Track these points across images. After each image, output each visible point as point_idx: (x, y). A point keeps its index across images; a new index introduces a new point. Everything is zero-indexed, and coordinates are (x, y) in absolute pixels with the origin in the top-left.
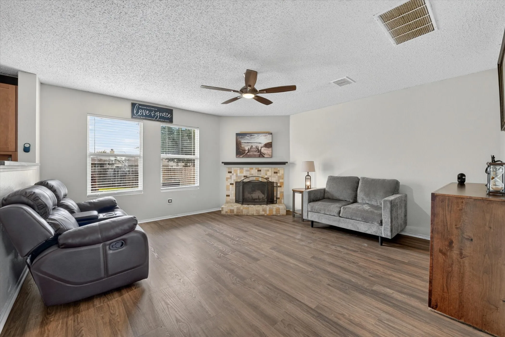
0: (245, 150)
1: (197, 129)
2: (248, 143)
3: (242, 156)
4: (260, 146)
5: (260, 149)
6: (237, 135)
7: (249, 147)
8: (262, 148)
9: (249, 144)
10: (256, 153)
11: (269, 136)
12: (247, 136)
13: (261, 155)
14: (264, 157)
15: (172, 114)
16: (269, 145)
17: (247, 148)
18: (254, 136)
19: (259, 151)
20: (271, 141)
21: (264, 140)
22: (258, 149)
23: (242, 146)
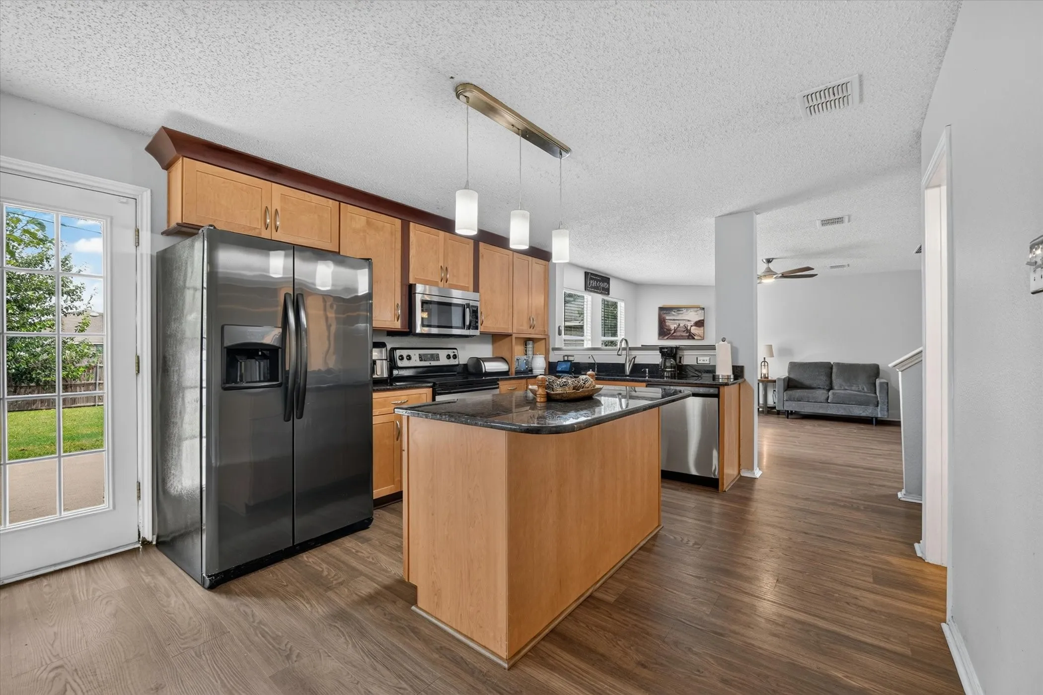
0: (670, 330)
1: (622, 302)
2: (674, 320)
3: (666, 338)
4: (689, 324)
5: (689, 328)
6: (661, 309)
7: (676, 326)
8: (692, 328)
9: (676, 321)
10: (685, 334)
11: (701, 312)
12: (674, 312)
13: (691, 336)
14: (694, 339)
15: (609, 283)
16: (700, 324)
17: (673, 327)
18: (682, 311)
19: (688, 331)
20: (703, 318)
21: (693, 316)
22: (687, 329)
23: (667, 323)
